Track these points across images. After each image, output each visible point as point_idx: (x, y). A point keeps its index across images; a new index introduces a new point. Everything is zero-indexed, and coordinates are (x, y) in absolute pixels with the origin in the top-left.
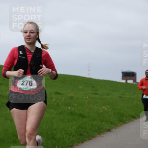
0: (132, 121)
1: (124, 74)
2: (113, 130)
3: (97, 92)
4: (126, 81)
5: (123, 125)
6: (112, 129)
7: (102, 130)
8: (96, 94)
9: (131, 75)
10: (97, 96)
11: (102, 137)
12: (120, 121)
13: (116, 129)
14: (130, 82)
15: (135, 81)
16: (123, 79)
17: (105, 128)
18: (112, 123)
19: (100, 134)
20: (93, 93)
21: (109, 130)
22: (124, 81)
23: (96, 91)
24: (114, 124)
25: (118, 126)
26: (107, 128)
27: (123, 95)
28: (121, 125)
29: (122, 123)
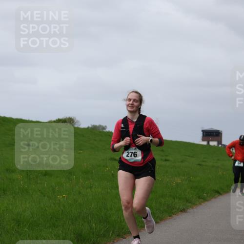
0: (215, 198)
1: (205, 134)
2: (188, 211)
3: (167, 158)
4: (208, 143)
5: (203, 204)
6: (187, 209)
7: (174, 211)
8: (166, 160)
9: (215, 134)
10: (168, 163)
11: (174, 219)
12: (199, 198)
13: (193, 208)
14: (213, 143)
15: (220, 142)
16: (203, 140)
17: (178, 207)
18: (187, 201)
19: (171, 216)
20: (162, 160)
21: (183, 211)
22: (205, 143)
23: (166, 156)
24: (190, 202)
25: (196, 205)
26: (181, 207)
27: (203, 161)
28: (200, 204)
29: (201, 200)
